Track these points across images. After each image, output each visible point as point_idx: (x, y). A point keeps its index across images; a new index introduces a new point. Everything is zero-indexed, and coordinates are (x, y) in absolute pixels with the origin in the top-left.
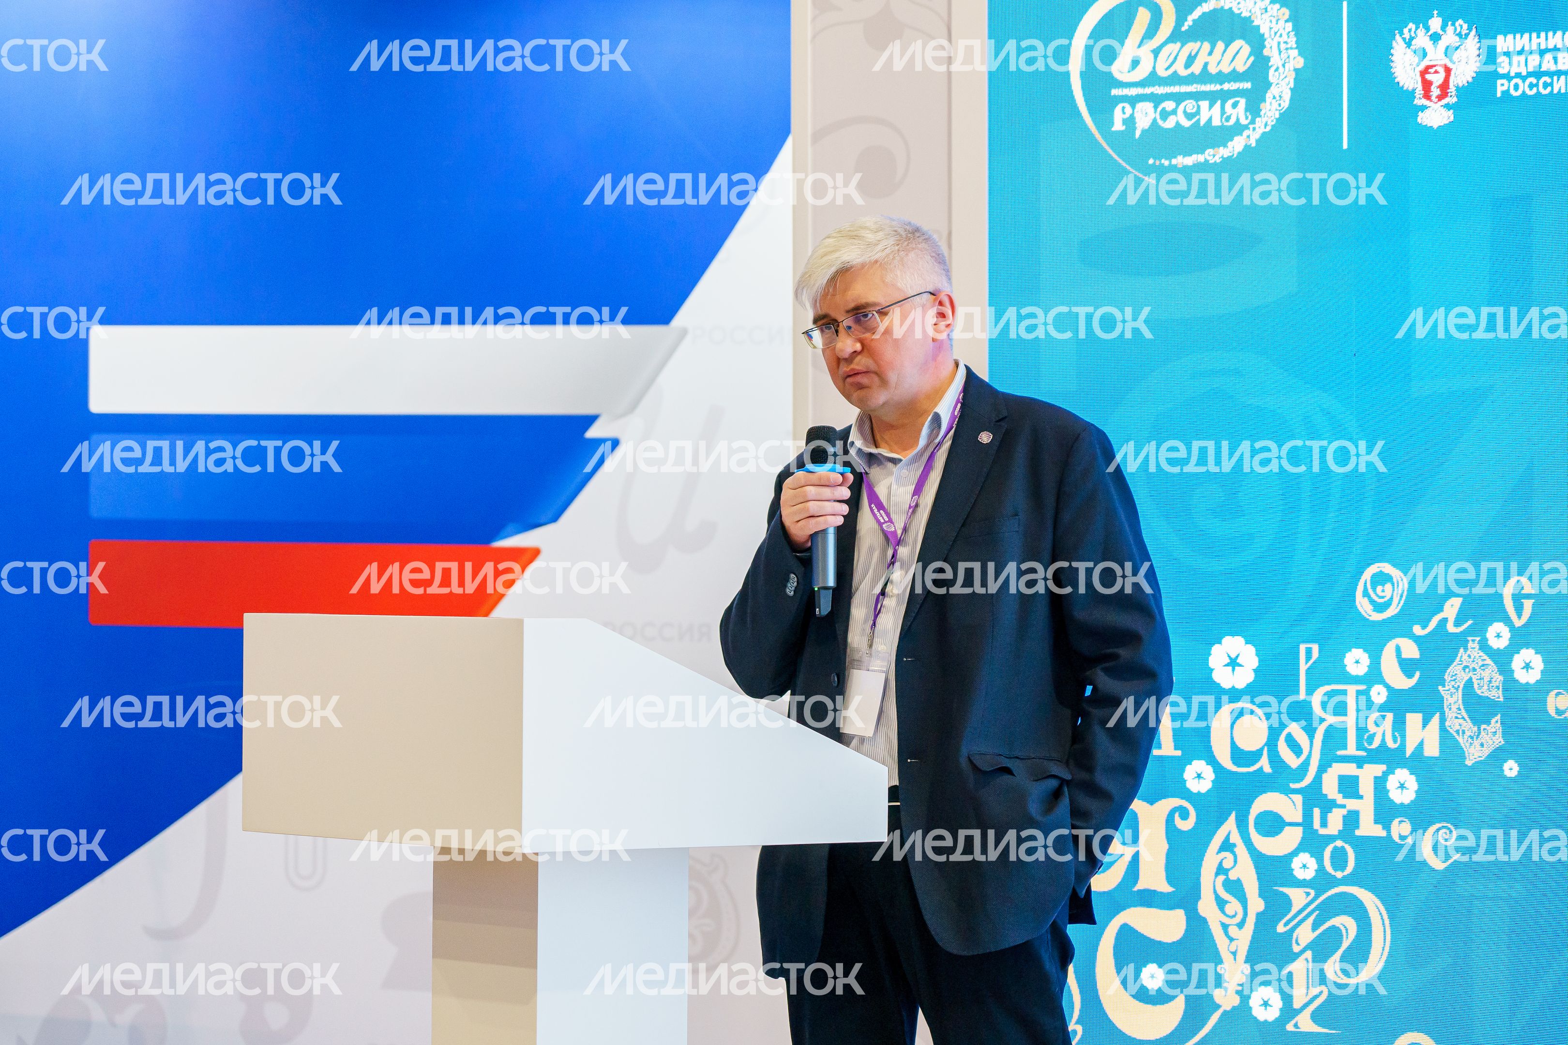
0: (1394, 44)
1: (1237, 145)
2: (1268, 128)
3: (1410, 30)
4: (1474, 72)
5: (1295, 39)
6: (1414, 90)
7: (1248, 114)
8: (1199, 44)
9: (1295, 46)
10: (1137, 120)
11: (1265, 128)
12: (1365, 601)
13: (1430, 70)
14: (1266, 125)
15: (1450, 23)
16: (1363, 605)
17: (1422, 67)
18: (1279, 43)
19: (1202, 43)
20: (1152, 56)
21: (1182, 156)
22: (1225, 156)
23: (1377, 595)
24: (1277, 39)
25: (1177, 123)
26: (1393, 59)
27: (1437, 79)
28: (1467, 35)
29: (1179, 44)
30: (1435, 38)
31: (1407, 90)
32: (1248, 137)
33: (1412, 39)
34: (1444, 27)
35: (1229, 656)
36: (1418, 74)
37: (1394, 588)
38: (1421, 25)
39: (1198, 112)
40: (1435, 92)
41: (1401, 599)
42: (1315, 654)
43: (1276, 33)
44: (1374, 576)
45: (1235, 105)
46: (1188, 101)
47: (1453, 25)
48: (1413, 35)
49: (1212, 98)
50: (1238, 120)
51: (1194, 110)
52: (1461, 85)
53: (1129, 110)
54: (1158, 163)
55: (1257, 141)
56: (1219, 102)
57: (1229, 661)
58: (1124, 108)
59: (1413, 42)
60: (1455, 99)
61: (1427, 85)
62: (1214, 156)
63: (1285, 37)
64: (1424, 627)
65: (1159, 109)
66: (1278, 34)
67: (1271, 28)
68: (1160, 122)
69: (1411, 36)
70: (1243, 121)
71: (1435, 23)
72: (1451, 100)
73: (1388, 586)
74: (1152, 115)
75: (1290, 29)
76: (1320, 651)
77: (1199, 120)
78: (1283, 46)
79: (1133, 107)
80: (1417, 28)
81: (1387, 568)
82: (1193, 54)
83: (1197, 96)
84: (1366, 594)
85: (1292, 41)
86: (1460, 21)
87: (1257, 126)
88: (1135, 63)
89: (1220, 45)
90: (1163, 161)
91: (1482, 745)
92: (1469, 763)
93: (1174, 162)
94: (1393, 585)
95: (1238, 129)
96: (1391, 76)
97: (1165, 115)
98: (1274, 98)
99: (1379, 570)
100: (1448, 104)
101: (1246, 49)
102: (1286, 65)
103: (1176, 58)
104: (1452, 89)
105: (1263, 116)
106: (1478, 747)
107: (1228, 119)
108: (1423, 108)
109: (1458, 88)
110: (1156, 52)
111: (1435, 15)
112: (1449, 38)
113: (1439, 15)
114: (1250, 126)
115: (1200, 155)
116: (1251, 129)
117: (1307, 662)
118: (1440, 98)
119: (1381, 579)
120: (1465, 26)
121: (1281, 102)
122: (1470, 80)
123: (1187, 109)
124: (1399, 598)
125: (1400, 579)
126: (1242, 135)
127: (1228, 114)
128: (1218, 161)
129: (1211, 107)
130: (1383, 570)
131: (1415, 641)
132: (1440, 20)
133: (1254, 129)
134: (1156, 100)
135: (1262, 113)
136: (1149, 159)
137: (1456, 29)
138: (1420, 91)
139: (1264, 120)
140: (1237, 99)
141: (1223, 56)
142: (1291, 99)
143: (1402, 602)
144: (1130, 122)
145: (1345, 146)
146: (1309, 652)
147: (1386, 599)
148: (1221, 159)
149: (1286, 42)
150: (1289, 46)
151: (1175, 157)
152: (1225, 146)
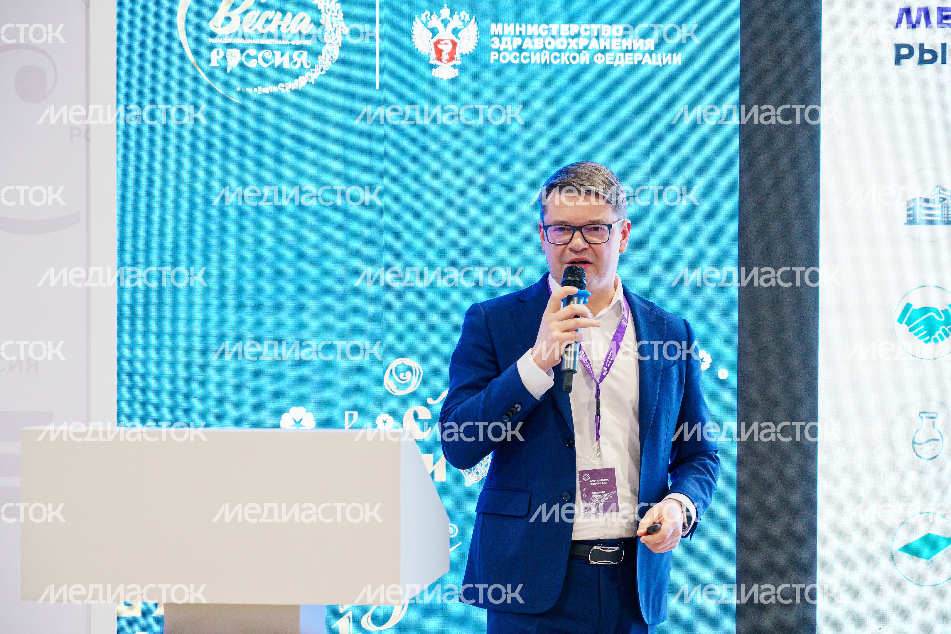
0: (414, 23)
1: (301, 82)
2: (324, 73)
3: (426, 16)
4: (473, 45)
5: (342, 15)
6: (429, 54)
7: (309, 61)
8: (274, 12)
9: (342, 19)
10: (228, 60)
11: (321, 71)
12: (391, 383)
13: (441, 42)
14: (322, 69)
15: (456, 13)
16: (389, 386)
17: (435, 39)
18: (331, 16)
19: (276, 12)
20: (239, 18)
21: (261, 87)
22: (293, 89)
23: (400, 379)
24: (330, 13)
25: (258, 64)
26: (413, 33)
27: (446, 48)
28: (468, 22)
29: (259, 12)
30: (445, 22)
31: (424, 54)
32: (310, 77)
33: (427, 21)
34: (451, 16)
35: (294, 420)
36: (432, 45)
37: (412, 375)
38: (435, 13)
39: (273, 58)
40: (445, 57)
41: (418, 381)
42: (356, 418)
43: (329, 10)
44: (397, 367)
45: (300, 55)
46: (265, 51)
47: (459, 14)
48: (429, 19)
49: (283, 49)
50: (302, 64)
51: (270, 57)
52: (464, 54)
53: (222, 53)
54: (243, 90)
55: (316, 80)
56: (288, 53)
57: (295, 424)
58: (218, 52)
59: (429, 23)
60: (459, 62)
61: (439, 53)
62: (284, 88)
63: (335, 13)
64: (435, 399)
65: (244, 54)
66: (331, 11)
67: (325, 6)
68: (245, 63)
69: (427, 19)
70: (306, 67)
71: (445, 12)
72: (457, 62)
73: (408, 373)
74: (239, 57)
75: (339, 8)
76: (359, 417)
77: (274, 64)
78: (334, 19)
79: (225, 51)
80: (431, 15)
81: (408, 361)
82: (270, 19)
83: (273, 48)
84: (391, 378)
85: (341, 15)
86: (464, 13)
87: (315, 70)
88: (227, 20)
89: (289, 15)
90: (247, 89)
91: (477, 473)
92: (467, 485)
93: (255, 90)
94: (412, 372)
95: (302, 71)
96: (412, 44)
97: (249, 58)
98: (328, 52)
99: (401, 363)
100: (455, 65)
101: (308, 19)
102: (337, 31)
103: (257, 20)
104: (457, 56)
105: (320, 63)
106: (474, 475)
107: (295, 64)
108: (436, 66)
109: (462, 56)
110: (242, 16)
111: (445, 7)
112: (455, 22)
113: (447, 7)
114: (310, 70)
115: (274, 87)
116: (311, 72)
117: (349, 423)
118: (448, 61)
119: (403, 368)
120: (467, 16)
121: (333, 56)
122: (471, 51)
123: (265, 55)
124: (416, 380)
125: (417, 369)
126: (305, 76)
127: (295, 61)
128: (288, 91)
129: (282, 55)
130: (405, 363)
131: (429, 409)
132: (449, 10)
133: (313, 72)
134: (243, 48)
135: (319, 62)
136: (237, 87)
137: (460, 17)
138: (433, 55)
139: (321, 66)
140: (301, 51)
141: (291, 21)
142: (340, 55)
143: (419, 383)
144: (223, 62)
145: (377, 87)
146: (351, 417)
147: (406, 382)
148: (290, 91)
149: (336, 17)
150: (338, 19)
151: (256, 87)
152: (293, 82)
